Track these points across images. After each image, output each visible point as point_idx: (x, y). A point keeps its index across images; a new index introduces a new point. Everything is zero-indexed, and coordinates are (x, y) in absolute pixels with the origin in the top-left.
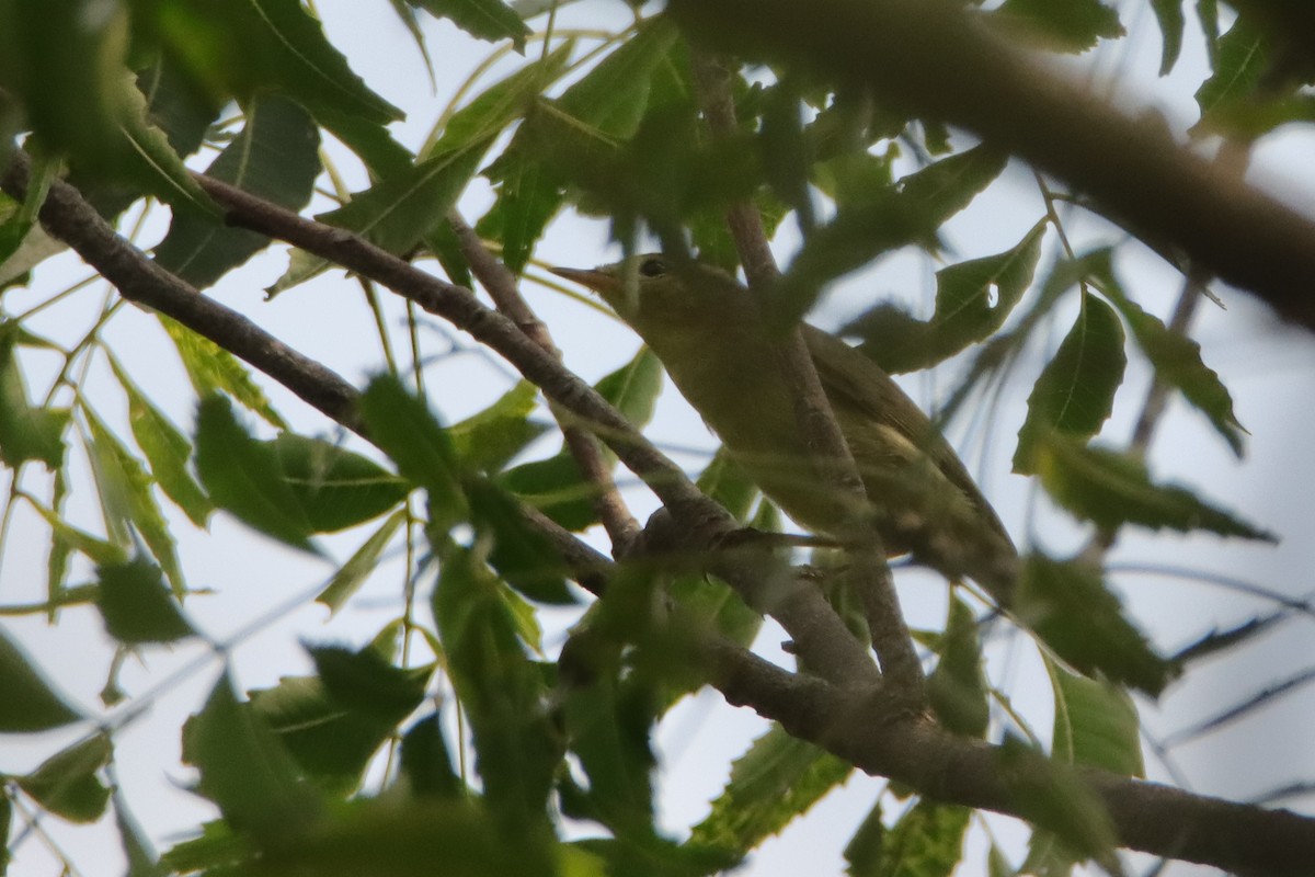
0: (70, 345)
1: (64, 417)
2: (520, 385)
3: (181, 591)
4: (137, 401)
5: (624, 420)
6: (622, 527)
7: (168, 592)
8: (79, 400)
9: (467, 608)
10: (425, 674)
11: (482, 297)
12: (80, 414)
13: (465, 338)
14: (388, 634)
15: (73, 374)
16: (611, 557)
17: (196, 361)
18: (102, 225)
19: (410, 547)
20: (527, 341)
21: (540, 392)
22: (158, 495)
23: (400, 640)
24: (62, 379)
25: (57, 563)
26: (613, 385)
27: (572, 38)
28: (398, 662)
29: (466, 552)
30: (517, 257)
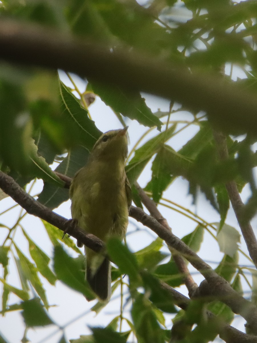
0: (11, 226)
1: (8, 249)
2: (157, 240)
3: (48, 307)
4: (31, 244)
5: (193, 251)
6: (192, 286)
7: (42, 306)
8: (13, 243)
9: (142, 314)
10: (127, 335)
11: (146, 211)
12: (13, 248)
13: (140, 224)
14: (115, 321)
15: (11, 236)
16: (188, 296)
17: (52, 232)
18: (21, 190)
19: (122, 295)
20: (161, 225)
21: (164, 242)
22: (40, 276)
23: (119, 323)
24: (8, 237)
25: (5, 297)
26: (187, 239)
27: (175, 124)
28: (118, 330)
29: (142, 295)
30: (157, 197)
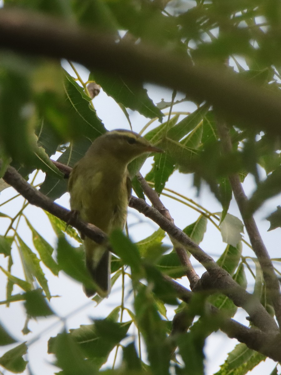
0: (13, 217)
1: (12, 239)
2: (158, 231)
3: (50, 297)
4: (35, 234)
5: (195, 243)
6: (193, 278)
7: (44, 297)
8: (16, 234)
9: (144, 307)
10: (128, 325)
11: (148, 202)
12: (16, 238)
13: (142, 215)
14: (115, 312)
16: (189, 289)
17: (54, 221)
18: (23, 180)
19: (123, 287)
20: (163, 216)
21: (166, 233)
23: (120, 313)
24: (11, 227)
25: (10, 287)
26: (190, 229)
27: (178, 115)
28: (119, 321)
29: (144, 287)
30: (160, 187)
